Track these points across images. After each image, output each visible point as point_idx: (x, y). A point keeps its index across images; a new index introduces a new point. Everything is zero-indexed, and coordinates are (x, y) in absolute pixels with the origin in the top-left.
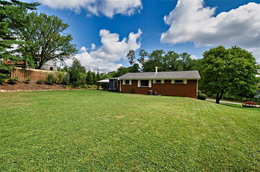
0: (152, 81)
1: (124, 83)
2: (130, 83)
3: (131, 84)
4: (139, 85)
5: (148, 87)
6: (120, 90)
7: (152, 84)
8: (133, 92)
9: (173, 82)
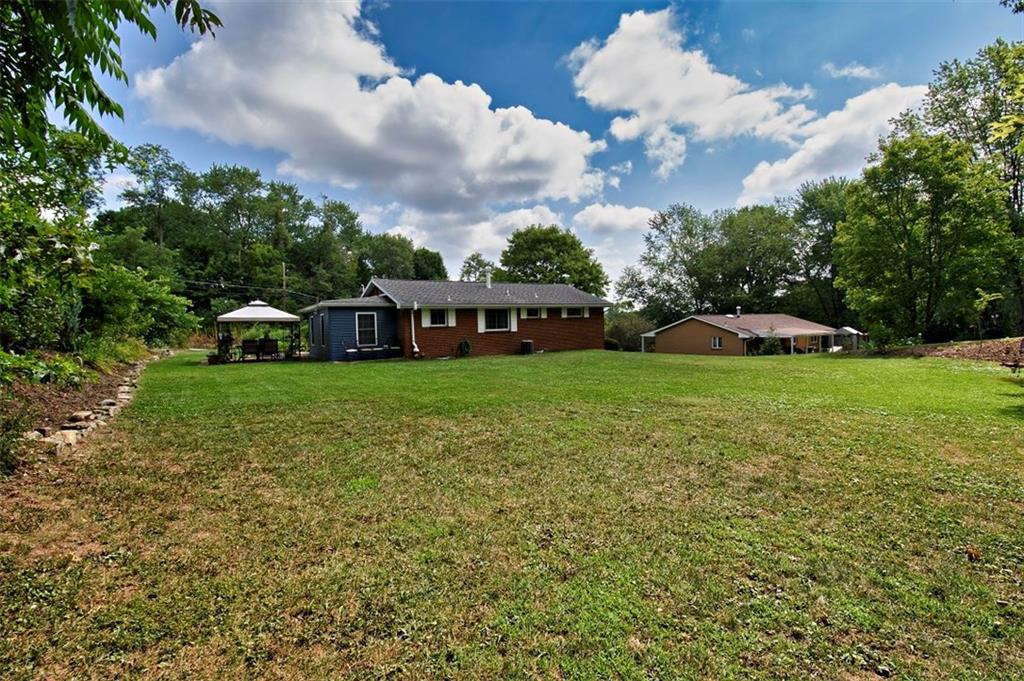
0: (519, 311)
1: (426, 323)
2: (452, 322)
3: (454, 325)
4: (482, 328)
5: (506, 332)
6: (416, 349)
7: (520, 322)
8: (462, 352)
9: (564, 316)
